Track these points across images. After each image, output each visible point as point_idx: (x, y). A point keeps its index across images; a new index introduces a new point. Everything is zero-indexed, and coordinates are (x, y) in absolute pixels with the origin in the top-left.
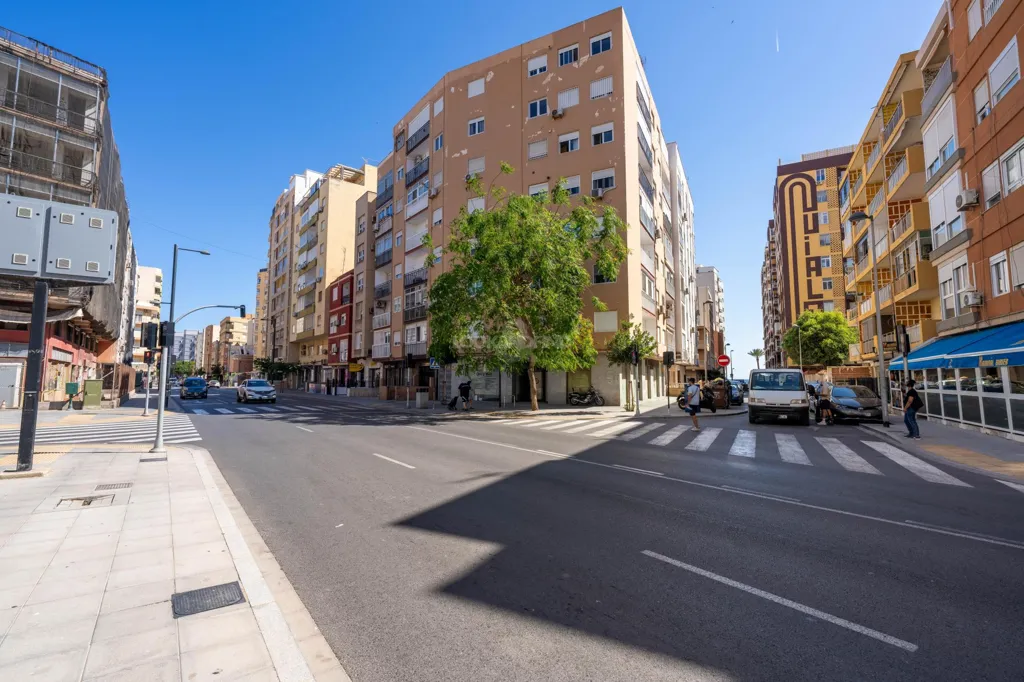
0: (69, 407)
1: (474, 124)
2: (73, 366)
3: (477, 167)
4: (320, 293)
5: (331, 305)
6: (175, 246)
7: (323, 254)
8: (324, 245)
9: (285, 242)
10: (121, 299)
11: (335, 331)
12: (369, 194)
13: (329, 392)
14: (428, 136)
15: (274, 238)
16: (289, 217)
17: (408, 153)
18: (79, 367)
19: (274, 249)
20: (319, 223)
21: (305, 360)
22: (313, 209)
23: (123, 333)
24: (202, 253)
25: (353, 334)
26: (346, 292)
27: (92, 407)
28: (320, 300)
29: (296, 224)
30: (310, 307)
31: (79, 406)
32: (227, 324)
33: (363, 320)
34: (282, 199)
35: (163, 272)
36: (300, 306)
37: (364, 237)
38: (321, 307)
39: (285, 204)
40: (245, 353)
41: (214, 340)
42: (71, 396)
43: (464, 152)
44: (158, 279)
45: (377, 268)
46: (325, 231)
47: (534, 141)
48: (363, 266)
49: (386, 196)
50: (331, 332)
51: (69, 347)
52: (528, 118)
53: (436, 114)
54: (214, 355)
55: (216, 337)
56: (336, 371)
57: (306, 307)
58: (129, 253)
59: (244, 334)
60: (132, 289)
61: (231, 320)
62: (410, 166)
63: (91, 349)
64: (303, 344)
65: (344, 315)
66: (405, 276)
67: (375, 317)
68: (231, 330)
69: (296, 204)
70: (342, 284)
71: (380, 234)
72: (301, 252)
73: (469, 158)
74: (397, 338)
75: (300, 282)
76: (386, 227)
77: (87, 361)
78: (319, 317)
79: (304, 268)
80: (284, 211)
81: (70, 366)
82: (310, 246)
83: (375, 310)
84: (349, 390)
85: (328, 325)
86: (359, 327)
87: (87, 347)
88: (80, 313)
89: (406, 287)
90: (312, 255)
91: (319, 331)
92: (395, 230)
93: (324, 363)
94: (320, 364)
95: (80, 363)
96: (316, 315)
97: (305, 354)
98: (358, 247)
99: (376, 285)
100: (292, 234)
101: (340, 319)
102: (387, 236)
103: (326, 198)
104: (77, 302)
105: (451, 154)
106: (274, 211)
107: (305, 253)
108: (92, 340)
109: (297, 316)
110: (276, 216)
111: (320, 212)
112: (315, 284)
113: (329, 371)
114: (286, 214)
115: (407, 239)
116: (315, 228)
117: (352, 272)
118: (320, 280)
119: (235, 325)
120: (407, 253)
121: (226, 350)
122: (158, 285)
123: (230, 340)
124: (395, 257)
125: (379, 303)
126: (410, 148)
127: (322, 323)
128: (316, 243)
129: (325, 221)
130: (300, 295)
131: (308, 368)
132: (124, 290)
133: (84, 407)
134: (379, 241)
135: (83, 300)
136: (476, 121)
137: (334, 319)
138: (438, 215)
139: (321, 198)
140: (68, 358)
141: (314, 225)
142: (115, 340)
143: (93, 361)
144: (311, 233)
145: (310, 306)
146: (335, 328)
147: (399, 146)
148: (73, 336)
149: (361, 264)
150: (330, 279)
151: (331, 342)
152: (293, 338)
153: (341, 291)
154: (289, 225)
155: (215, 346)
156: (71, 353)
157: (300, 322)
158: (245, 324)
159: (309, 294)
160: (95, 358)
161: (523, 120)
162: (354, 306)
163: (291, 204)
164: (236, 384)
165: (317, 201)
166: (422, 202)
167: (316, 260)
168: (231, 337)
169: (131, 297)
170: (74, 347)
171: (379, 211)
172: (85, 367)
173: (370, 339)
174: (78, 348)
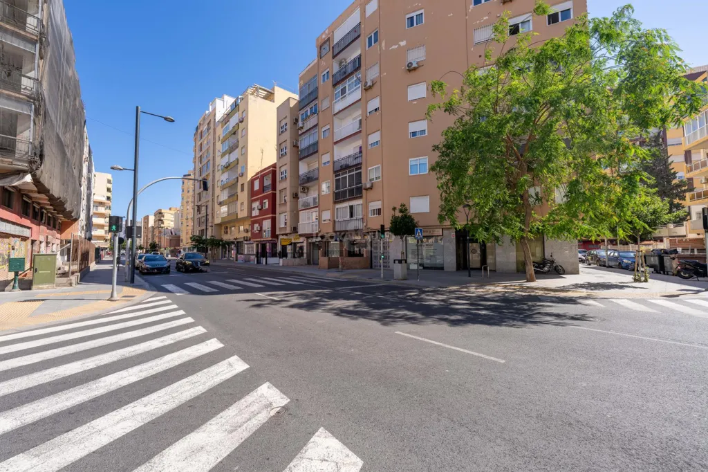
0: (14, 288)
1: (413, 17)
2: (33, 242)
3: (416, 56)
4: (243, 185)
5: (252, 193)
6: (137, 107)
7: (245, 155)
8: (245, 147)
9: (207, 150)
10: (80, 185)
11: (257, 214)
12: (291, 99)
13: (259, 262)
14: (359, 36)
15: (198, 148)
16: (211, 131)
17: (334, 57)
18: (41, 242)
19: (198, 156)
20: (240, 130)
21: (226, 238)
22: (234, 120)
23: (83, 216)
24: (166, 119)
25: (277, 215)
26: (268, 182)
27: (45, 286)
28: (242, 190)
29: (217, 135)
30: (233, 197)
31: (27, 285)
32: (159, 214)
33: (288, 204)
34: (204, 119)
35: (112, 177)
36: (224, 196)
37: (287, 135)
38: (243, 196)
39: (207, 122)
40: (174, 234)
41: (150, 225)
42: (16, 274)
43: (403, 43)
44: (109, 182)
45: (301, 159)
46: (246, 136)
47: (480, 27)
48: (287, 159)
49: (309, 98)
50: (253, 215)
51: (27, 222)
52: (472, 6)
53: (367, 15)
54: (150, 236)
55: (151, 223)
56: (257, 245)
57: (229, 197)
58: (86, 150)
59: (172, 221)
60: (89, 180)
61: (163, 211)
62: (336, 68)
63: (54, 227)
64: (225, 225)
65: (266, 201)
66: (334, 162)
67: (300, 200)
68: (162, 218)
69: (217, 120)
70: (263, 177)
71: (304, 130)
72: (223, 155)
73: (409, 48)
74: (327, 215)
75: (223, 177)
76: (309, 124)
77: (50, 237)
78: (242, 204)
79: (227, 167)
80: (206, 127)
81: (29, 242)
82: (231, 150)
83: (300, 194)
84: (281, 260)
85: (251, 209)
86: (283, 209)
87: (49, 224)
88: (28, 178)
89: (335, 172)
90: (233, 157)
91: (243, 214)
92: (320, 125)
93: (247, 239)
94: (243, 240)
95: (42, 238)
96: (239, 202)
97: (227, 233)
98: (279, 145)
99: (301, 173)
100: (214, 144)
101: (262, 204)
102: (313, 131)
103: (246, 110)
104: (24, 166)
105: (387, 46)
106: (197, 128)
107: (227, 156)
108: (55, 219)
109: (221, 204)
110: (199, 131)
111: (241, 122)
112: (238, 178)
113: (252, 245)
114: (208, 129)
115: (335, 131)
116: (236, 135)
117: (274, 166)
118: (242, 175)
119: (165, 215)
120: (336, 143)
121: (160, 232)
122: (110, 186)
123: (162, 225)
124: (321, 148)
125: (304, 188)
126: (336, 52)
127: (245, 206)
128: (237, 147)
129: (246, 129)
130: (223, 188)
131: (229, 243)
132: (83, 179)
133: (34, 287)
134: (304, 137)
135: (31, 162)
136: (414, 14)
137: (256, 205)
138: (374, 104)
139: (240, 112)
140: (26, 233)
141: (234, 133)
142: (76, 220)
143: (56, 238)
144: (232, 140)
145: (233, 195)
146: (258, 211)
147: (324, 52)
148: (31, 211)
149: (285, 157)
150: (251, 174)
151: (253, 223)
152: (218, 221)
153: (262, 182)
154: (211, 137)
155: (151, 230)
156: (29, 228)
157: (224, 209)
158: (172, 214)
159: (232, 187)
160: (58, 236)
161: (466, 9)
162: (278, 193)
163: (212, 121)
164: (169, 256)
165: (237, 114)
166: (355, 95)
167: (238, 160)
168: (163, 223)
169: (89, 188)
170: (32, 222)
171: (302, 112)
172: (47, 243)
173: (296, 217)
174: (39, 225)
